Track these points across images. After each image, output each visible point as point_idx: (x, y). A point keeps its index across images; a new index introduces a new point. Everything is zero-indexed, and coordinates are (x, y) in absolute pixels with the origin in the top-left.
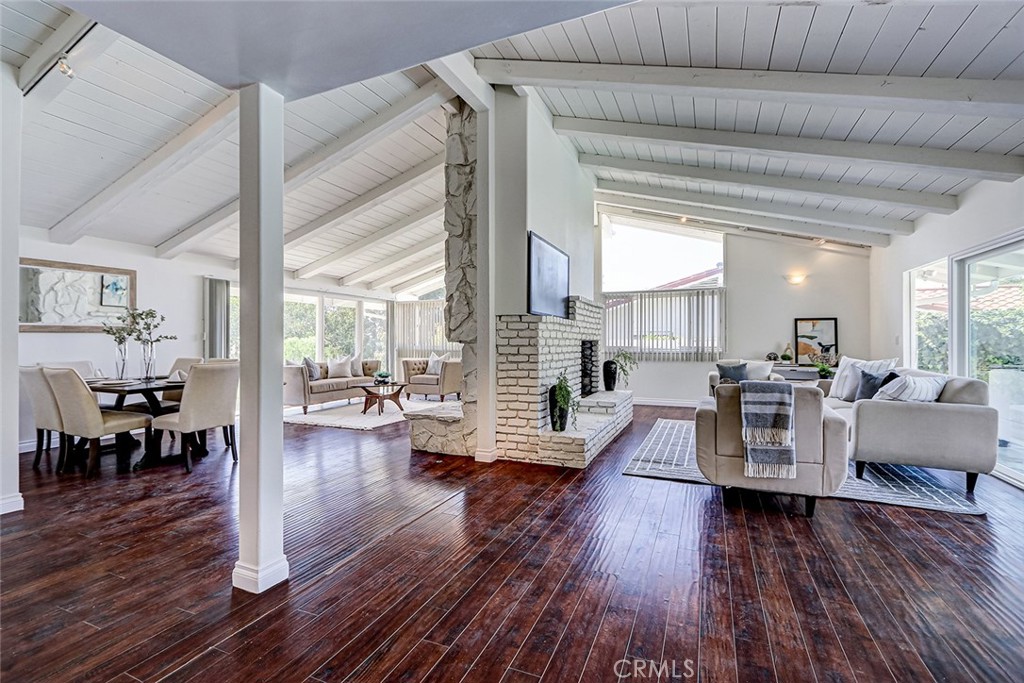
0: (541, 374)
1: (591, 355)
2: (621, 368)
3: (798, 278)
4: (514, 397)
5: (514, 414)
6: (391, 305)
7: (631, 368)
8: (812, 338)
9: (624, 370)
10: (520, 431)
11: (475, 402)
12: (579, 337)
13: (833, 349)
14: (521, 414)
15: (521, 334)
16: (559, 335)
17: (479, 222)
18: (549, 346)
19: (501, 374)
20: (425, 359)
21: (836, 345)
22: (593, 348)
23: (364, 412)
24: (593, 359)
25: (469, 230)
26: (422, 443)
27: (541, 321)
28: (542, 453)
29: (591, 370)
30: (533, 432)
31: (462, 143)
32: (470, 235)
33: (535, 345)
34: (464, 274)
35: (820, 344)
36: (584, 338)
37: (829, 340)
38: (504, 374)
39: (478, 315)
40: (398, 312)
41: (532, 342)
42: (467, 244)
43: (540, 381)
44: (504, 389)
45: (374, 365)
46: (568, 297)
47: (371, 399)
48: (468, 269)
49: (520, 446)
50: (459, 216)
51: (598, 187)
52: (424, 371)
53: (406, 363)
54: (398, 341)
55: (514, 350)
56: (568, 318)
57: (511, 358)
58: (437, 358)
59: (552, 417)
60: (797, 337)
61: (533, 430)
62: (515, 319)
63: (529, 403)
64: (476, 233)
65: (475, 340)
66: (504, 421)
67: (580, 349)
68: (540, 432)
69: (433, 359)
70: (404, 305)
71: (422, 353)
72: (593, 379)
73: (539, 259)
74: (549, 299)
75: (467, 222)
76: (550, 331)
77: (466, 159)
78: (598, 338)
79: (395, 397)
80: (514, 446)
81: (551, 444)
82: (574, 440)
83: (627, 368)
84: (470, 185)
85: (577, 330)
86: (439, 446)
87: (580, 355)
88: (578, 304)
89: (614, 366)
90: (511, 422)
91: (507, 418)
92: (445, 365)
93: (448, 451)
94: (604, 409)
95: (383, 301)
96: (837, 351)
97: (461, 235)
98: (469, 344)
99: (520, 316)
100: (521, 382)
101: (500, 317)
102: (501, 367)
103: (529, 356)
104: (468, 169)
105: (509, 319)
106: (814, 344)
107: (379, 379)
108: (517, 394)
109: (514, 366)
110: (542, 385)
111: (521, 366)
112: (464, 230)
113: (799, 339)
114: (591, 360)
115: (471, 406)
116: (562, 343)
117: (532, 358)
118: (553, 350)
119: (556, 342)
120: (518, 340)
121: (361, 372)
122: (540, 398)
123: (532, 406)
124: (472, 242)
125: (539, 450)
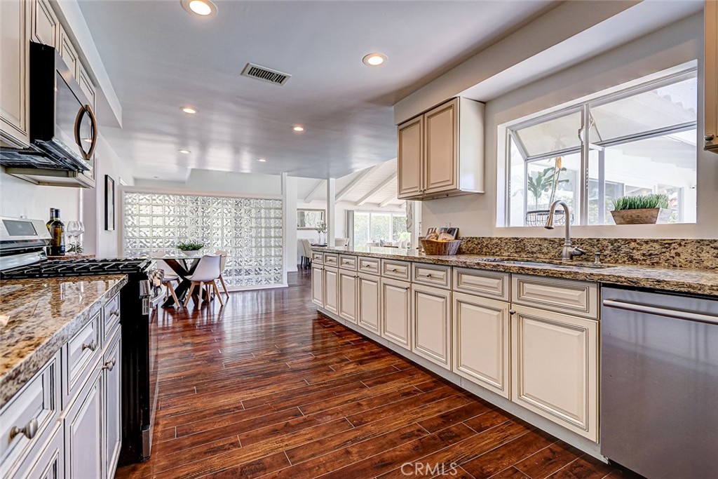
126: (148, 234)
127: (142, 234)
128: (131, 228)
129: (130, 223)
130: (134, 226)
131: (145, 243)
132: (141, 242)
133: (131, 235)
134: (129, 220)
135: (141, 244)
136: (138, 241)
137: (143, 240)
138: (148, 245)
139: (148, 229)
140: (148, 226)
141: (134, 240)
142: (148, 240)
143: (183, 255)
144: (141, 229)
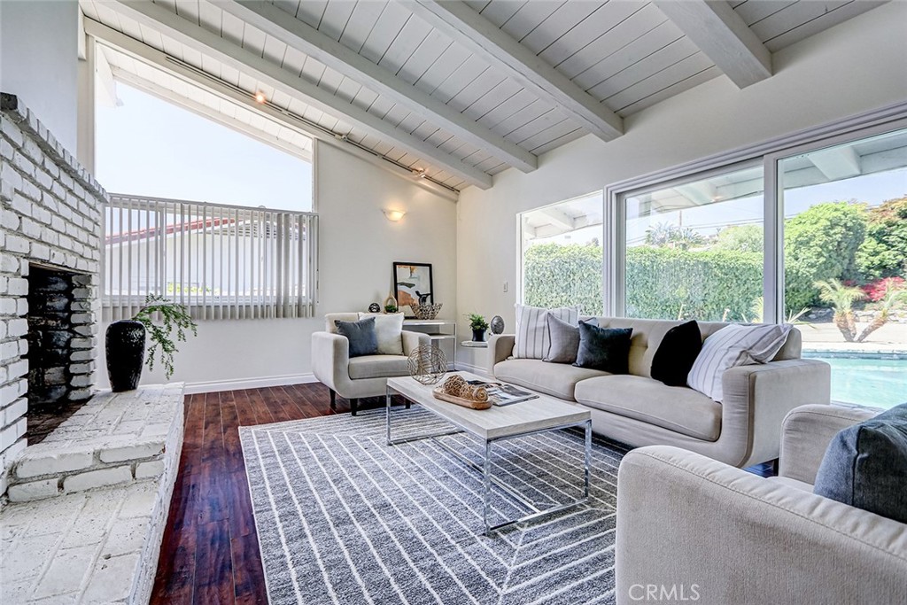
1: (67, 308)
2: (158, 335)
3: (397, 214)
8: (410, 286)
9: (163, 342)
12: (21, 245)
13: (429, 298)
21: (431, 294)
22: (76, 292)
24: (75, 319)
35: (417, 293)
36: (40, 252)
37: (425, 290)
60: (396, 284)
72: (73, 369)
78: (91, 267)
83: (172, 337)
89: (137, 333)
96: (432, 301)
106: (411, 292)
113: (399, 288)
114: (67, 321)
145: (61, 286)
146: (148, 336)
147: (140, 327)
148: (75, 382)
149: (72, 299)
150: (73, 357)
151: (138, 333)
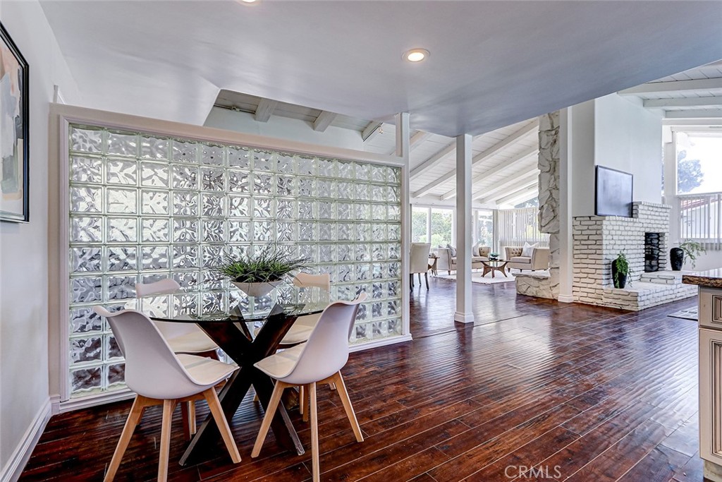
0: (604, 252)
1: (658, 243)
2: (689, 253)
4: (586, 266)
5: (585, 275)
6: (496, 212)
7: (698, 254)
9: (691, 255)
10: (589, 286)
11: (558, 268)
12: (643, 229)
14: (590, 276)
15: (590, 228)
16: (622, 228)
17: (561, 163)
18: (612, 235)
19: (576, 252)
20: (521, 247)
22: (660, 239)
23: (483, 276)
24: (660, 246)
25: (554, 168)
26: (523, 289)
27: (605, 219)
28: (605, 300)
29: (658, 255)
30: (599, 287)
31: (550, 117)
32: (555, 171)
33: (601, 234)
34: (551, 194)
36: (648, 230)
38: (578, 252)
39: (560, 218)
40: (501, 216)
41: (598, 232)
42: (553, 176)
43: (604, 257)
44: (578, 261)
45: (486, 250)
46: (632, 203)
47: (487, 269)
48: (553, 191)
49: (590, 295)
50: (547, 160)
51: (666, 117)
52: (520, 254)
53: (508, 250)
54: (501, 235)
55: (586, 237)
56: (632, 217)
57: (583, 242)
58: (529, 246)
59: (614, 278)
61: (599, 286)
62: (586, 219)
63: (596, 269)
64: (559, 169)
65: (558, 232)
66: (578, 280)
67: (644, 238)
68: (604, 287)
69: (526, 247)
70: (504, 212)
71: (516, 243)
72: (660, 261)
73: (604, 181)
74: (614, 205)
75: (553, 164)
76: (613, 225)
77: (552, 127)
78: (665, 231)
79: (502, 269)
80: (585, 294)
81: (612, 295)
82: (629, 293)
83: (694, 254)
84: (555, 142)
85: (641, 225)
86: (535, 292)
87: (644, 242)
88: (640, 207)
90: (583, 280)
91: (580, 278)
92: (535, 250)
93: (540, 295)
94: (665, 281)
95: (491, 210)
97: (549, 171)
98: (555, 234)
99: (590, 217)
100: (590, 256)
101: (575, 218)
102: (576, 247)
103: (596, 241)
104: (553, 132)
105: (582, 219)
107: (491, 257)
108: (588, 264)
109: (586, 247)
110: (606, 259)
111: (590, 247)
112: (551, 168)
114: (658, 247)
115: (556, 270)
116: (624, 233)
117: (599, 242)
118: (615, 237)
119: (619, 233)
120: (588, 231)
121: (478, 254)
122: (604, 267)
123: (598, 271)
124: (556, 174)
125: (603, 298)
126: (132, 235)
127: (116, 235)
128: (87, 220)
129: (82, 207)
130: (92, 215)
131: (123, 256)
132: (112, 255)
133: (85, 239)
134: (82, 199)
135: (113, 261)
136: (105, 253)
137: (118, 251)
138: (132, 262)
139: (132, 222)
140: (132, 215)
141: (95, 251)
142: (130, 250)
143: (238, 294)
144: (113, 222)
145: (656, 236)
146: (685, 253)
147: (681, 250)
148: (660, 265)
149: (659, 240)
150: (660, 258)
151: (680, 252)
